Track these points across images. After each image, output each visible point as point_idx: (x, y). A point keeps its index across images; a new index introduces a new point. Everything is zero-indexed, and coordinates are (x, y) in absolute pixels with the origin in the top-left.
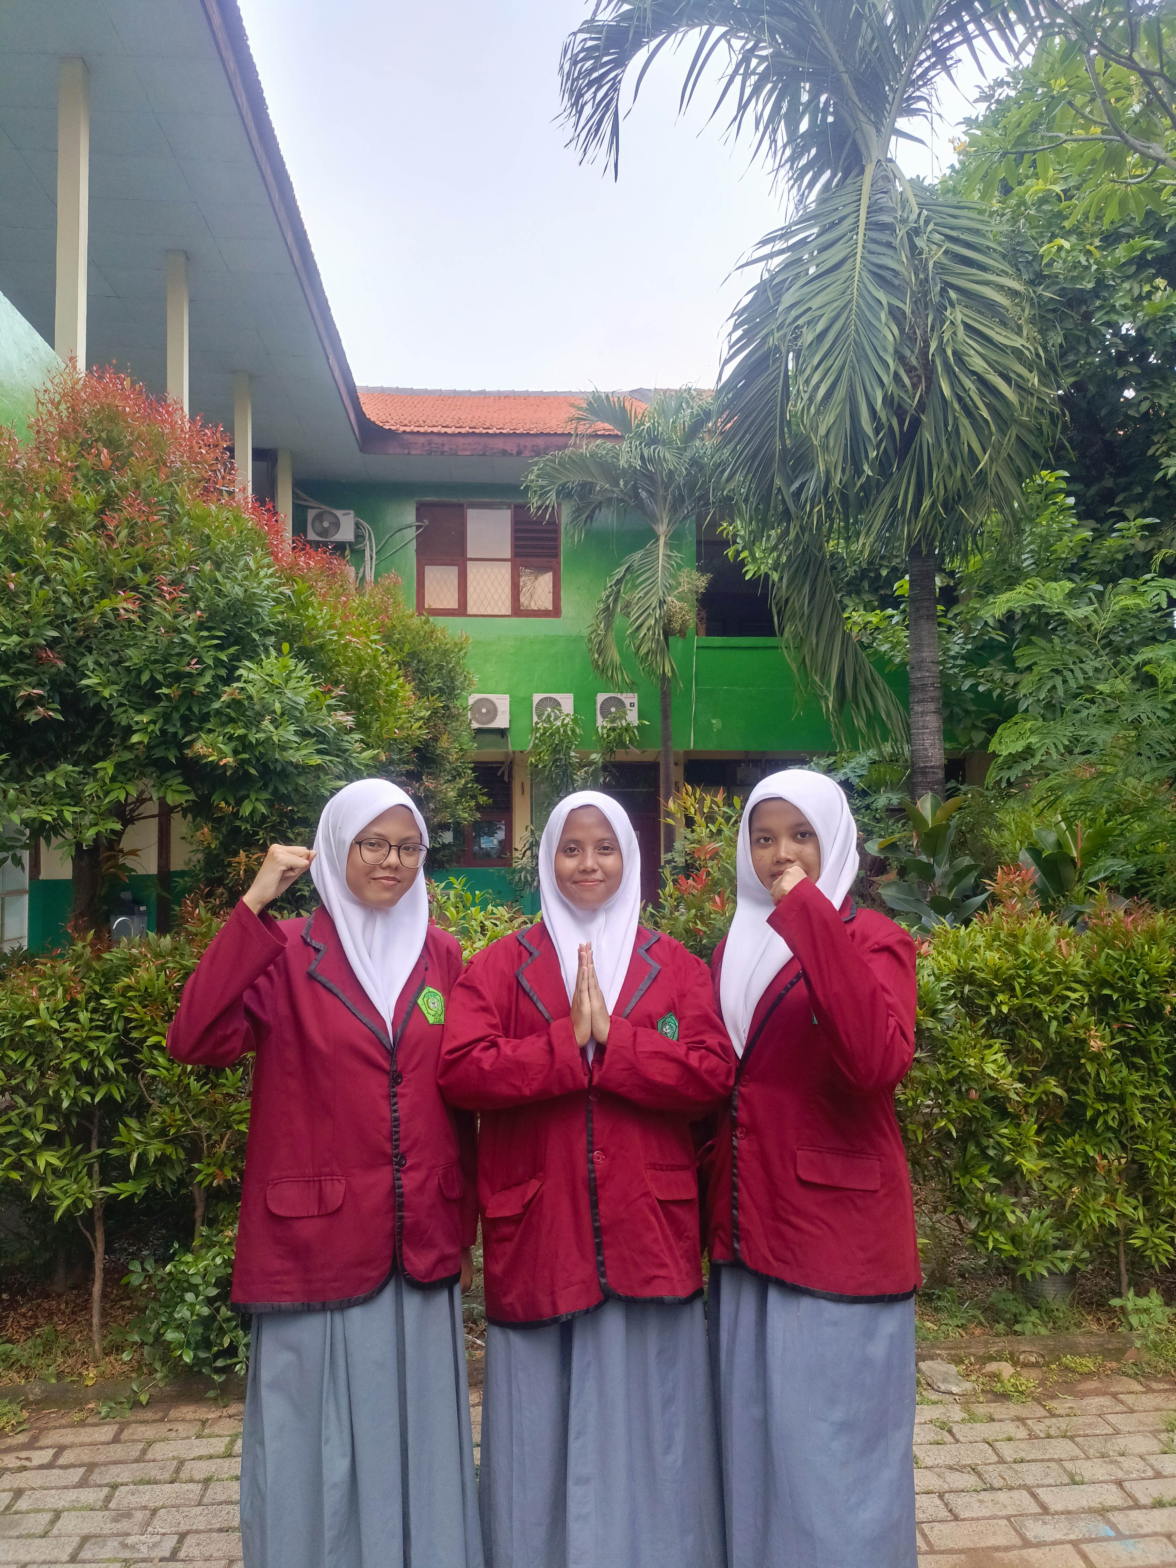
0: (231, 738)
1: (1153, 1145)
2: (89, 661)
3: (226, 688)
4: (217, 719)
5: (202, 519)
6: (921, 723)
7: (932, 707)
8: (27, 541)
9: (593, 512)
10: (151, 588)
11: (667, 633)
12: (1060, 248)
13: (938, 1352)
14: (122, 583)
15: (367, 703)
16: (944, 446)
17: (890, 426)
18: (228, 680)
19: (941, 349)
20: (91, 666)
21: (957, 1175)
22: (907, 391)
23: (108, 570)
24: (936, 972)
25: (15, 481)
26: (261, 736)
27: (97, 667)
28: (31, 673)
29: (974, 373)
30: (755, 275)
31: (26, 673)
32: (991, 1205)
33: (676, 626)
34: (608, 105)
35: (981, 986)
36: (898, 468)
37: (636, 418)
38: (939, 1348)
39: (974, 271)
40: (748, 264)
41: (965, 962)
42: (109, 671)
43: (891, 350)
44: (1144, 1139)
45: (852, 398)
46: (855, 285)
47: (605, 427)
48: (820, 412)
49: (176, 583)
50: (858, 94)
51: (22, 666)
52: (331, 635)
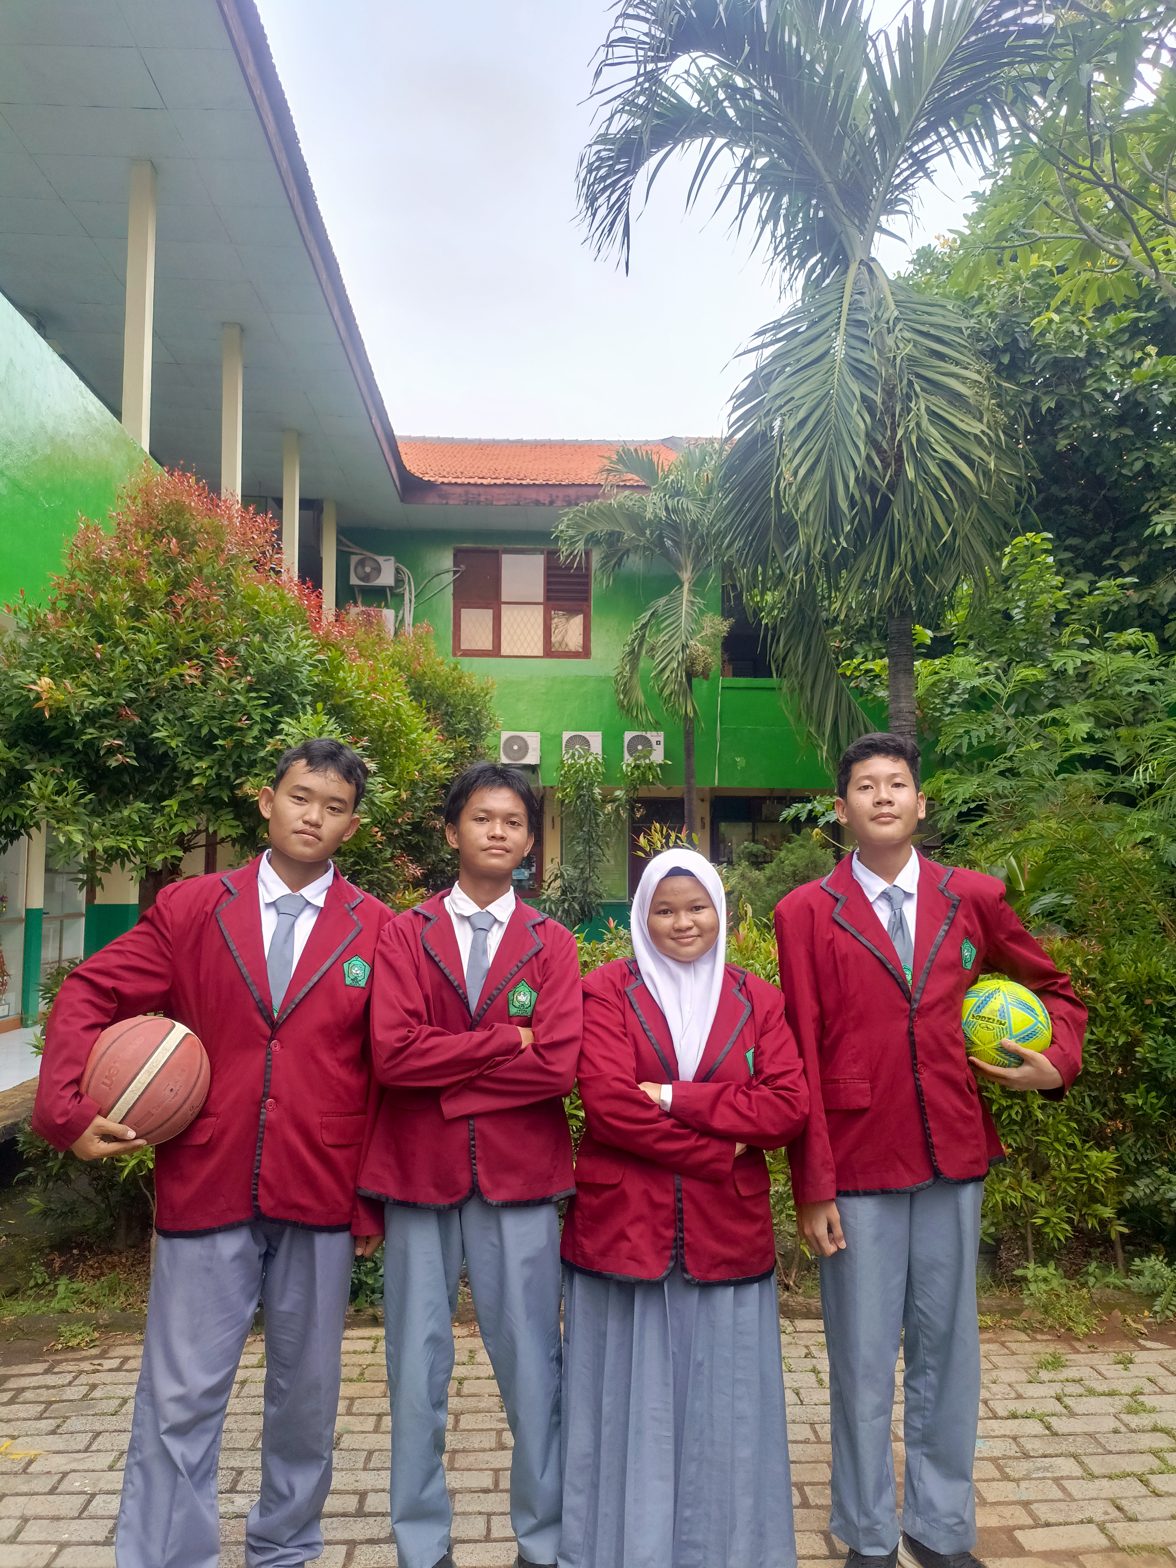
1: (1052, 1136)
2: (159, 717)
3: (270, 740)
4: (262, 765)
5: (252, 598)
8: (111, 617)
9: (621, 559)
10: (212, 655)
11: (690, 676)
12: (1051, 321)
14: (188, 654)
15: (391, 748)
16: (911, 521)
17: (864, 502)
18: (272, 733)
19: (906, 437)
20: (161, 721)
22: (878, 473)
23: (176, 642)
25: (101, 568)
27: (165, 722)
28: (113, 727)
30: (750, 364)
31: (110, 727)
33: (699, 668)
34: (619, 208)
36: (872, 537)
37: (663, 470)
40: (745, 353)
42: (175, 726)
43: (863, 436)
44: (1046, 1133)
45: (830, 474)
46: (836, 375)
47: (633, 478)
48: (800, 490)
49: (231, 652)
50: (843, 201)
51: (106, 721)
52: (359, 694)
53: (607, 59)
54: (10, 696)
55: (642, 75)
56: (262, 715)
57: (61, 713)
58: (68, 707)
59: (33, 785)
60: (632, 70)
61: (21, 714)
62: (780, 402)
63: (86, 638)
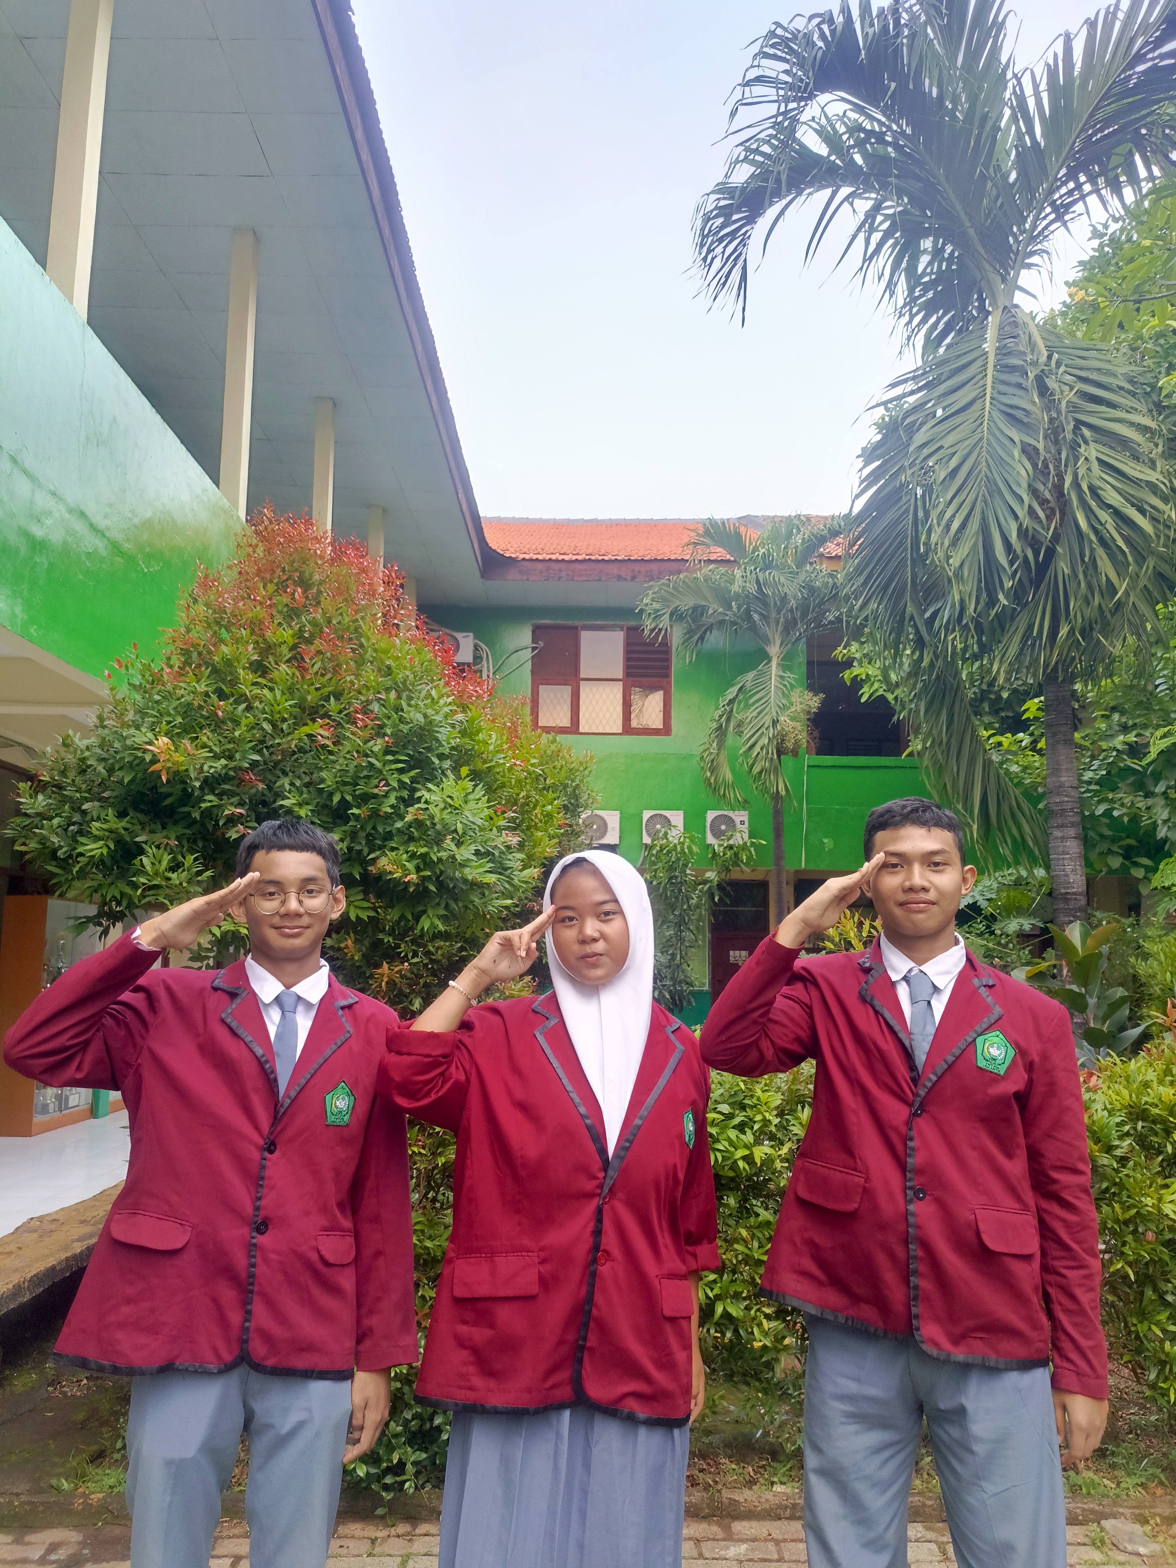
0: (413, 856)
2: (285, 782)
3: (408, 809)
4: (401, 838)
6: (1061, 849)
7: (1072, 832)
8: (233, 672)
9: (705, 632)
10: (342, 715)
11: (780, 753)
13: (1121, 1510)
14: (317, 711)
16: (1081, 577)
17: (1026, 558)
18: (410, 801)
19: (1076, 484)
20: (287, 787)
21: (1135, 1321)
22: (1041, 524)
23: (303, 699)
24: (1109, 1107)
25: (222, 618)
26: (443, 855)
27: (293, 789)
28: (235, 794)
29: (1110, 506)
31: (231, 794)
32: (1172, 1355)
33: (790, 745)
34: (735, 259)
35: (1154, 1122)
36: (1034, 597)
37: (751, 543)
38: (1122, 1507)
39: (1103, 408)
40: (878, 405)
41: (1137, 1097)
42: (303, 793)
43: (1025, 485)
45: (985, 530)
46: (985, 424)
47: (719, 552)
48: (954, 543)
49: (365, 711)
50: (984, 247)
51: (226, 787)
52: (500, 758)
53: (743, 98)
54: (123, 758)
55: (782, 114)
56: (400, 781)
57: (180, 778)
58: (187, 770)
59: (145, 861)
60: (772, 109)
61: (132, 781)
62: (926, 452)
63: (207, 695)
